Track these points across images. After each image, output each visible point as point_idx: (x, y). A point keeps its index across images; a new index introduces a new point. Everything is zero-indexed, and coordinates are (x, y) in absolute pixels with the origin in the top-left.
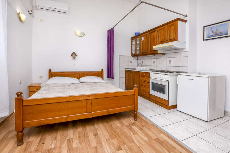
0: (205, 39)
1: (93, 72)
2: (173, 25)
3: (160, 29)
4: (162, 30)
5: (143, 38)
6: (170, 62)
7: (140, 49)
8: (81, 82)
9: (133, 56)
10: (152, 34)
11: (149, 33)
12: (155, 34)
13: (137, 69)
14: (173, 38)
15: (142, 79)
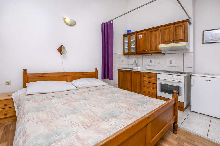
0: (204, 42)
1: (86, 72)
2: (181, 26)
3: (164, 29)
4: (167, 30)
5: (140, 36)
6: (171, 62)
7: (135, 47)
8: (79, 88)
9: (125, 54)
10: (153, 33)
11: (148, 31)
12: (158, 33)
13: (134, 69)
14: (181, 38)
15: (145, 80)
